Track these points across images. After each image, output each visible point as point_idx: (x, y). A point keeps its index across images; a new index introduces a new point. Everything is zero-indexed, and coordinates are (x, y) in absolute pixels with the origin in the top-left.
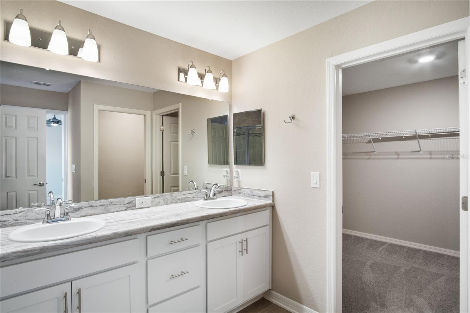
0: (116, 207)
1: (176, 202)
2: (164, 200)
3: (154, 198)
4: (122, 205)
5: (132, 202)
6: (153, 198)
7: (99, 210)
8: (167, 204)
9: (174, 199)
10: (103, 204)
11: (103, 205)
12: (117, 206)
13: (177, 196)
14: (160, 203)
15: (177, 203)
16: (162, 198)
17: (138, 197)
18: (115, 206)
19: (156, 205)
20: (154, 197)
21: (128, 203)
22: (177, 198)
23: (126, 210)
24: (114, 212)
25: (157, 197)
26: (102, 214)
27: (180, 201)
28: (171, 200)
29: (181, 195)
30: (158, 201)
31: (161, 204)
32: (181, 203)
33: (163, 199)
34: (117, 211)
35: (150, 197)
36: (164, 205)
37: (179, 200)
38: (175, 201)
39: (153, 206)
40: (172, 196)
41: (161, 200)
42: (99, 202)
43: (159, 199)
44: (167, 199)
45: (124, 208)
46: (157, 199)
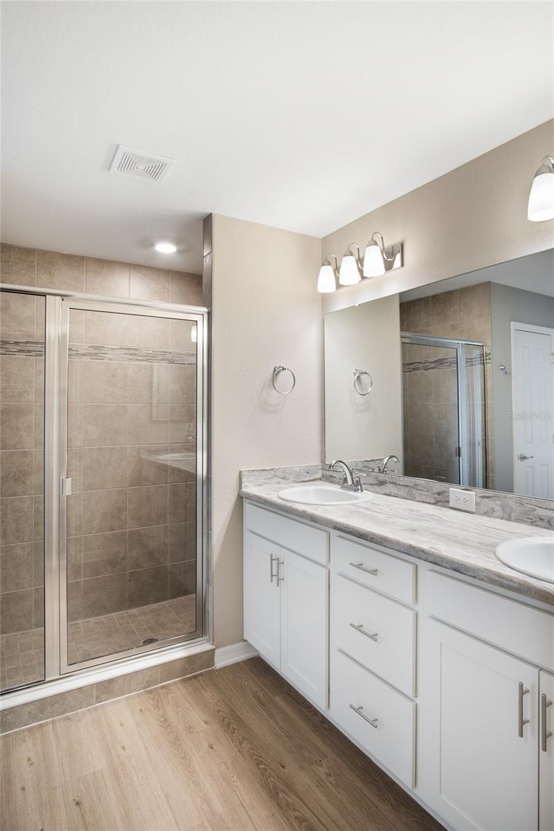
0: (422, 495)
1: (533, 523)
2: (503, 508)
3: (483, 497)
4: (430, 494)
5: (444, 492)
6: (480, 497)
7: (403, 491)
8: (509, 519)
9: (526, 513)
10: (407, 484)
11: (407, 486)
12: (423, 492)
13: (535, 509)
14: (494, 511)
15: (536, 525)
16: (498, 502)
17: (452, 487)
18: (421, 492)
19: (486, 514)
20: (481, 495)
21: (439, 494)
22: (535, 513)
23: (434, 504)
24: (419, 501)
25: (488, 497)
26: (406, 499)
27: (545, 524)
28: (521, 513)
29: (546, 508)
30: (490, 507)
31: (496, 514)
32: (546, 528)
33: (500, 506)
34: (423, 502)
35: (474, 493)
36: (502, 518)
37: (541, 519)
38: (531, 519)
39: (480, 514)
40: (522, 504)
41: (496, 505)
42: (402, 479)
43: (491, 502)
44: (511, 508)
45: (433, 501)
46: (486, 500)
